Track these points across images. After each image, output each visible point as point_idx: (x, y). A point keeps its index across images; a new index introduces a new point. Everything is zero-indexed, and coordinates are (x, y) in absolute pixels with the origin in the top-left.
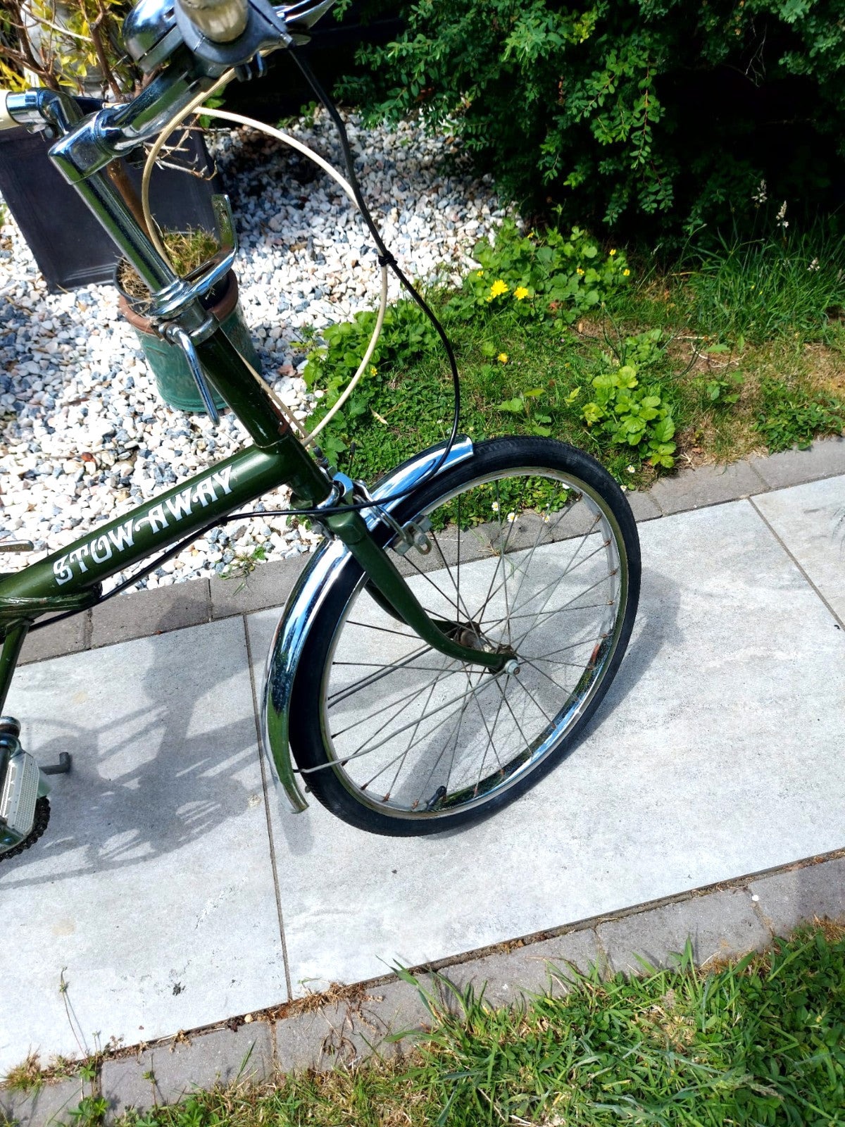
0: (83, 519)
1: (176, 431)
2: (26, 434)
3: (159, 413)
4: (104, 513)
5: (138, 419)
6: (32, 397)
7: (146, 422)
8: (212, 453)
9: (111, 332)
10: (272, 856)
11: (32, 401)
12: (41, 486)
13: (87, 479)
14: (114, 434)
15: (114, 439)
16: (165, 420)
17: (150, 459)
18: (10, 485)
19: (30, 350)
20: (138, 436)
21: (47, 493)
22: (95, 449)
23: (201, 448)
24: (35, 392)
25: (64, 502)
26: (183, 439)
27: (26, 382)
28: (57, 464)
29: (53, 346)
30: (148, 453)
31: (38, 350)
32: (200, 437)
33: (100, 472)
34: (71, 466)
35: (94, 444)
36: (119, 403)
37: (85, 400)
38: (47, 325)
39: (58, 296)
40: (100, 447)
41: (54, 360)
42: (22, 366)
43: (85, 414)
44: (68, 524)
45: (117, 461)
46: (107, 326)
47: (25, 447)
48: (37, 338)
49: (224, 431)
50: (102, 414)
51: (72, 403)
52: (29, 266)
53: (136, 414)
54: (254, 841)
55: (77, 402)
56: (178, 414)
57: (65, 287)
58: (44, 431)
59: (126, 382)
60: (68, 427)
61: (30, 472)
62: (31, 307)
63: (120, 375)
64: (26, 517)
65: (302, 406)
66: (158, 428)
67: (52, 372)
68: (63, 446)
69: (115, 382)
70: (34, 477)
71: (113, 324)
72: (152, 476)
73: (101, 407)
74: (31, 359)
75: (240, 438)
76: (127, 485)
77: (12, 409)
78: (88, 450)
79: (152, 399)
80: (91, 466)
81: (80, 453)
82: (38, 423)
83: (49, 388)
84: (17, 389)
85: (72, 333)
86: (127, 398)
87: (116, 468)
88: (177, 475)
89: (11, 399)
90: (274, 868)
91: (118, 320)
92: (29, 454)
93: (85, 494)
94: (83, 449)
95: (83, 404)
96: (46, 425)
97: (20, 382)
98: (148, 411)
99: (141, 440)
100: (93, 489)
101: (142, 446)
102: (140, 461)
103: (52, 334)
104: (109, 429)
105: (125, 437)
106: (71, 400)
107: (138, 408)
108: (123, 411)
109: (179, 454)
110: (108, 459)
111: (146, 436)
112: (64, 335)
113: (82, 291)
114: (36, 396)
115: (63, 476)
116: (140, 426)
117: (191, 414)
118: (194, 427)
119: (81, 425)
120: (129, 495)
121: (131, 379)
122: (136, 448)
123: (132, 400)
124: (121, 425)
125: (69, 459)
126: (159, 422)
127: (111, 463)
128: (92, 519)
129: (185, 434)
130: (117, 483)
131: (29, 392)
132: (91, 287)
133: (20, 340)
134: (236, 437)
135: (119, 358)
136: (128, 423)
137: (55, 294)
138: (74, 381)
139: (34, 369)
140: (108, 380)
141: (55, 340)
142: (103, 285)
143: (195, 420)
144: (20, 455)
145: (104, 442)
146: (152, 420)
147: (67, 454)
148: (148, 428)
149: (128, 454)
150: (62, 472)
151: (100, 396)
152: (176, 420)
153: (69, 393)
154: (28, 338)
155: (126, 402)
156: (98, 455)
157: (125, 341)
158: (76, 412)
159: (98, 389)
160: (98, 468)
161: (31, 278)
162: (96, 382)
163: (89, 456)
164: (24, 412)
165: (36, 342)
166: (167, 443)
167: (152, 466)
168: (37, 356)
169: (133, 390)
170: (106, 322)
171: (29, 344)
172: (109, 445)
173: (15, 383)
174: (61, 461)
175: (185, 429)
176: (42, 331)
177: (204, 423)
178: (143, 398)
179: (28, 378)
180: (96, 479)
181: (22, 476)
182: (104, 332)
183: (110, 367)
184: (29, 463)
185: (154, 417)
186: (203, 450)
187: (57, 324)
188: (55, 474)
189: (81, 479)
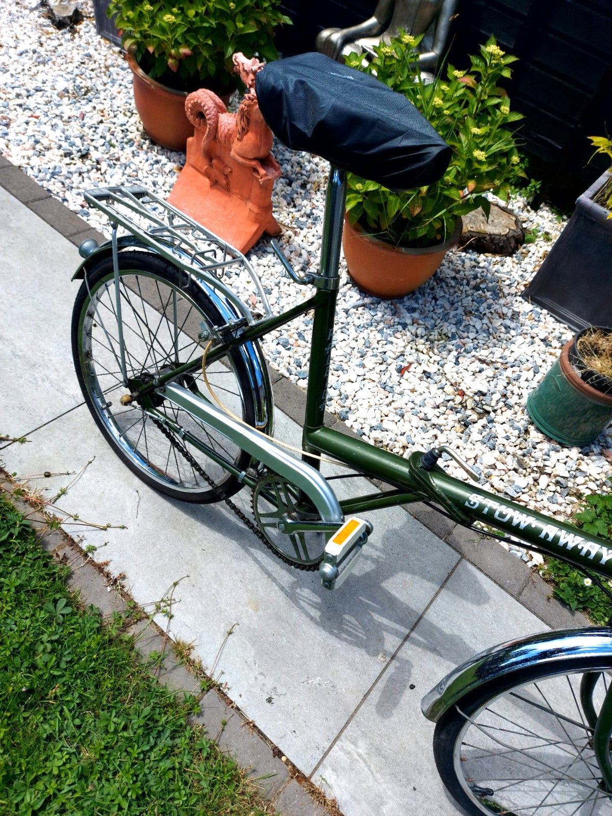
0: (430, 420)
1: (516, 424)
2: (445, 353)
3: (516, 407)
4: (442, 428)
5: (504, 399)
6: (464, 338)
7: (506, 405)
8: (524, 455)
9: (532, 343)
10: (366, 696)
11: (462, 340)
12: (427, 385)
13: (451, 403)
14: (484, 395)
15: (481, 397)
16: (516, 413)
17: (490, 425)
18: (414, 370)
19: (485, 314)
20: (495, 408)
21: (426, 391)
22: (468, 392)
23: (521, 446)
24: (468, 337)
25: (430, 402)
26: (516, 433)
27: (468, 329)
28: (444, 381)
29: (498, 323)
30: (492, 421)
31: (488, 318)
32: (526, 440)
33: (460, 406)
34: (449, 389)
35: (470, 390)
36: (502, 383)
37: (488, 364)
38: (505, 310)
39: (523, 301)
40: (471, 395)
41: (491, 330)
42: (475, 319)
43: (480, 372)
44: (422, 415)
45: (473, 409)
46: (533, 338)
47: (438, 358)
48: (493, 311)
49: (541, 450)
50: (488, 379)
51: (480, 360)
52: (524, 274)
53: (504, 396)
54: (364, 677)
55: (482, 361)
56: (526, 417)
57: (531, 300)
58: (454, 360)
59: (515, 375)
60: (466, 370)
61: (429, 373)
62: (506, 294)
63: (515, 369)
64: (407, 392)
65: (598, 483)
66: (509, 414)
67: (485, 335)
68: (455, 376)
69: (510, 370)
70: (428, 377)
71: (537, 339)
72: (483, 435)
73: (492, 375)
74: (481, 319)
75: (547, 463)
76: (466, 426)
77: (450, 335)
78: (465, 390)
79: (520, 396)
80: (458, 399)
81: (460, 388)
82: (455, 353)
83: (476, 342)
84: (461, 328)
85: (513, 325)
86: (508, 384)
87: (469, 412)
88: (497, 448)
89: (454, 330)
90: (361, 703)
91: (542, 340)
92: (436, 363)
93: (443, 409)
94: (463, 387)
95: (484, 366)
96: (457, 358)
97: (466, 326)
98: (513, 400)
99: (495, 411)
100: (448, 412)
101: (492, 415)
102: (484, 421)
103: (503, 316)
104: (485, 390)
105: (488, 402)
106: (480, 357)
107: (509, 394)
108: (500, 387)
109: (508, 438)
110: (470, 404)
111: (499, 412)
112: (508, 322)
113: (538, 309)
114: (466, 339)
115: (441, 390)
116: (501, 404)
117: (532, 423)
118: (527, 431)
119: (473, 375)
120: (462, 433)
121: (519, 377)
122: (488, 412)
123: (510, 387)
124: (492, 394)
125: (452, 385)
126: (512, 411)
127: (469, 407)
128: (434, 425)
129: (520, 431)
130: (463, 421)
131: (465, 335)
132: (545, 311)
133: (485, 305)
134: (545, 460)
135: (524, 360)
136: (497, 396)
137: (523, 298)
138: (490, 349)
139: (478, 326)
140: (508, 365)
141: (501, 321)
142: (551, 316)
143: (532, 428)
144: (432, 360)
145: (476, 394)
146: (510, 407)
147: (453, 381)
148: (504, 409)
149: (482, 411)
150: (442, 388)
151: (497, 369)
152: (522, 419)
153: (483, 353)
154: (489, 307)
155: (506, 385)
156: (467, 397)
157: (535, 354)
158: (477, 365)
159: (499, 365)
160: (461, 403)
161: (520, 281)
162: (500, 360)
163: (463, 394)
164: (454, 342)
165: (491, 313)
166: (507, 426)
167: (488, 430)
168: (485, 321)
169: (514, 382)
170: (535, 335)
171: (487, 311)
172: (477, 398)
173: (463, 324)
174: (447, 382)
175: (522, 429)
176: (499, 311)
177: (535, 436)
178: (516, 391)
179: (471, 327)
180: (456, 408)
181: (424, 372)
182: (529, 339)
183: (516, 360)
184: (432, 369)
185: (512, 407)
186: (521, 449)
187: (509, 315)
188: (439, 385)
189: (448, 401)
